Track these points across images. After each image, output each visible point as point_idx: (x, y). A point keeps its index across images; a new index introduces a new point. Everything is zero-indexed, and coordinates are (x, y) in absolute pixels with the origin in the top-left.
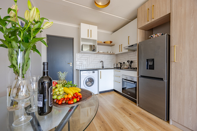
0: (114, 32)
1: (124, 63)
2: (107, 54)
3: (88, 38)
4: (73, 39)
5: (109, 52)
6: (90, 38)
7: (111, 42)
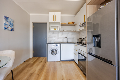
0: (76, 14)
1: (84, 38)
2: (70, 32)
3: (54, 21)
4: (47, 23)
5: (72, 30)
6: (55, 21)
7: (73, 23)
